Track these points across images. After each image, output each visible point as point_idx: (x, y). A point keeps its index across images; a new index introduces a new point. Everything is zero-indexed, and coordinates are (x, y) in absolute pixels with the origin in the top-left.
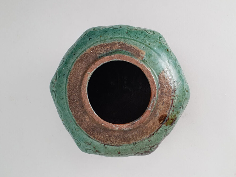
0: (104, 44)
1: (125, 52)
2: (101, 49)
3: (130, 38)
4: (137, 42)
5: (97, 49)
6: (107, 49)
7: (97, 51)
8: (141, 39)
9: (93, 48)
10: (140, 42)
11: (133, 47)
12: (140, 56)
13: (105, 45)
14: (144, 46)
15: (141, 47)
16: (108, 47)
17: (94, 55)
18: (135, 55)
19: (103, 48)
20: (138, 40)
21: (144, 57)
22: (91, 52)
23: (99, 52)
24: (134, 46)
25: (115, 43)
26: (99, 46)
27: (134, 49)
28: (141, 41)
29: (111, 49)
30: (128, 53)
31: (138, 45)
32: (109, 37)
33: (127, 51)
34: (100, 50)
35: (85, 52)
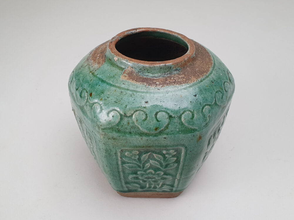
0: (176, 85)
1: (147, 76)
2: (178, 80)
3: (142, 94)
4: (132, 89)
5: (184, 80)
6: (171, 79)
7: (184, 78)
8: (127, 95)
9: (189, 82)
10: (128, 90)
11: (137, 82)
12: (128, 74)
13: (174, 84)
14: (123, 86)
15: (127, 83)
16: (170, 80)
17: (186, 74)
18: (135, 74)
19: (177, 80)
20: (131, 93)
21: (123, 74)
22: (190, 77)
23: (180, 76)
24: (136, 84)
25: (161, 86)
26: (182, 82)
27: (136, 79)
28: (127, 92)
29: (166, 79)
30: (143, 75)
31: (131, 86)
32: (170, 94)
33: (145, 77)
34: (179, 77)
35: (199, 80)
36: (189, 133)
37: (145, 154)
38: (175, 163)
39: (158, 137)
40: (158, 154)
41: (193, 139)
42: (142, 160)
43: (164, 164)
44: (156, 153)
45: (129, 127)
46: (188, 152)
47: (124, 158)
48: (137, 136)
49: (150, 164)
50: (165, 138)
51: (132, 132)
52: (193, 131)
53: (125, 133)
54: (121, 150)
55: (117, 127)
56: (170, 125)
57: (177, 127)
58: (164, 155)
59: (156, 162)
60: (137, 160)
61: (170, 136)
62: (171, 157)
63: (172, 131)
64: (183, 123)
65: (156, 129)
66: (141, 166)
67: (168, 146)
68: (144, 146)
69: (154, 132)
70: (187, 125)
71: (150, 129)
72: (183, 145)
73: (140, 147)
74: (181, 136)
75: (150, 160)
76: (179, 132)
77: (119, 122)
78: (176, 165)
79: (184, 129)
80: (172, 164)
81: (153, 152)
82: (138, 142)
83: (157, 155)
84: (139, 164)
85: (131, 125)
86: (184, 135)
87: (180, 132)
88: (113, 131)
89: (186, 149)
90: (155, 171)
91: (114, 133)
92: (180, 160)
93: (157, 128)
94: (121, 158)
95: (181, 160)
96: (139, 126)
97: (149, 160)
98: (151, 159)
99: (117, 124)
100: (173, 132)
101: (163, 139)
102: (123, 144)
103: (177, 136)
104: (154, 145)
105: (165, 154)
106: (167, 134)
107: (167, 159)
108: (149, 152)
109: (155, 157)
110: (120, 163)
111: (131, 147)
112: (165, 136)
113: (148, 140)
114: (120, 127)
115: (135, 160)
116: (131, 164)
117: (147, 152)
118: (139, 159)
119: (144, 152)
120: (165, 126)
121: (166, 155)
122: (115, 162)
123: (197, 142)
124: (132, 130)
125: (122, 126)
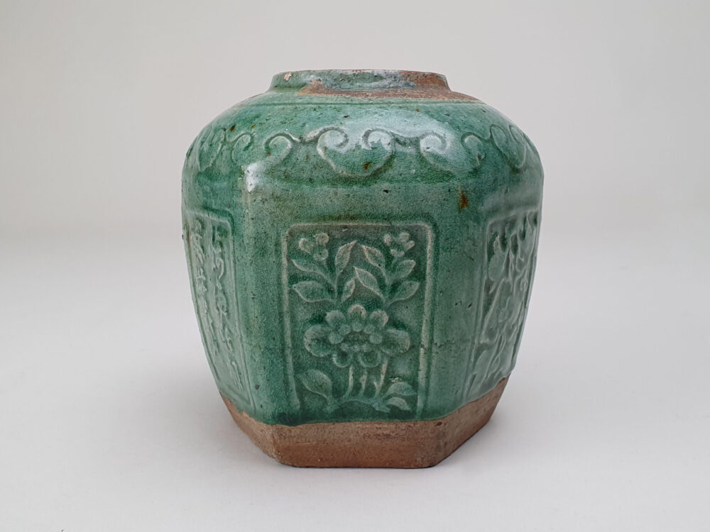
0: (407, 98)
1: (348, 89)
3: (338, 106)
5: (424, 94)
6: (396, 92)
8: (305, 110)
10: (309, 103)
12: (311, 90)
15: (307, 97)
16: (394, 93)
17: (427, 91)
18: (324, 89)
19: (408, 94)
20: (314, 106)
23: (415, 91)
26: (419, 97)
28: (306, 107)
29: (385, 91)
30: (341, 89)
34: (413, 92)
36: (438, 182)
37: (343, 245)
38: (414, 278)
39: (372, 187)
40: (373, 244)
41: (447, 200)
42: (336, 264)
43: (388, 281)
44: (368, 244)
45: (309, 167)
46: (442, 239)
47: (295, 258)
48: (325, 187)
49: (356, 281)
50: (386, 191)
51: (315, 179)
52: (446, 178)
53: (300, 181)
54: (290, 233)
55: (283, 169)
56: (395, 160)
57: (412, 166)
58: (385, 249)
59: (370, 275)
60: (325, 263)
61: (396, 185)
62: (403, 258)
63: (401, 175)
64: (423, 157)
65: (367, 166)
66: (335, 287)
67: (395, 218)
68: (340, 216)
69: (361, 174)
70: (432, 162)
71: (352, 167)
72: (428, 217)
73: (331, 217)
74: (422, 187)
75: (356, 268)
76: (416, 177)
77: (288, 155)
78: (416, 285)
79: (425, 171)
80: (407, 282)
81: (363, 240)
82: (328, 202)
83: (370, 248)
84: (330, 281)
85: (313, 160)
86: (427, 186)
87: (418, 179)
88: (274, 178)
89: (435, 232)
90: (369, 308)
91: (276, 183)
92: (425, 269)
93: (369, 163)
94: (288, 260)
95: (428, 270)
96: (330, 161)
97: (353, 269)
98: (358, 266)
99: (284, 159)
100: (403, 176)
101: (382, 193)
102: (294, 212)
103: (411, 185)
104: (363, 212)
105: (389, 247)
106: (391, 182)
107: (394, 262)
108: (354, 239)
109: (366, 254)
110: (285, 278)
111: (310, 218)
112: (386, 185)
113: (349, 195)
114: (289, 169)
115: (320, 264)
116: (311, 283)
117: (347, 239)
118: (330, 261)
119: (342, 238)
120: (384, 158)
121: (392, 250)
122: (273, 280)
123: (460, 212)
124: (316, 173)
125: (295, 164)
